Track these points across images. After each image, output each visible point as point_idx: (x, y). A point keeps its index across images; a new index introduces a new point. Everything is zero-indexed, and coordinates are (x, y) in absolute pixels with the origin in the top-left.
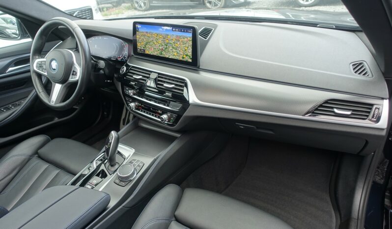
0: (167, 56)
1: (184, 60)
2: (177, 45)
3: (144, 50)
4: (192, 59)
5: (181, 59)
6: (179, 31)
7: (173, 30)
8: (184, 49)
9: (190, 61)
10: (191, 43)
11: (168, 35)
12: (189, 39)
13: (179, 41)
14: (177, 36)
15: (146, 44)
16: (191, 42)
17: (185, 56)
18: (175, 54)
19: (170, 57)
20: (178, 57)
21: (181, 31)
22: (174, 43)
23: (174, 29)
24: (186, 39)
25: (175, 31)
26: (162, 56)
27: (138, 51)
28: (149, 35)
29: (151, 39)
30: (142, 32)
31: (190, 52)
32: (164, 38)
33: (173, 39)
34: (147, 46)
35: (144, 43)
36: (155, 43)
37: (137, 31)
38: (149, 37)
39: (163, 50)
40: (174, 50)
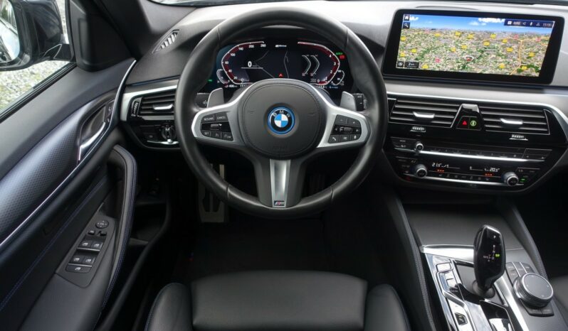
0: (479, 71)
1: (521, 74)
2: (509, 49)
3: (417, 65)
4: (541, 72)
5: (514, 72)
6: (522, 25)
7: (506, 24)
8: (525, 57)
9: (537, 75)
10: (546, 45)
11: (490, 33)
12: (543, 38)
13: (517, 42)
14: (515, 34)
15: (425, 52)
16: (547, 43)
17: (523, 68)
18: (502, 65)
19: (487, 72)
20: (506, 71)
21: (528, 25)
22: (504, 47)
23: (510, 23)
24: (535, 39)
25: (512, 25)
26: (464, 71)
27: (399, 66)
28: (438, 34)
29: (443, 42)
30: (420, 30)
31: (539, 61)
32: (480, 39)
33: (502, 40)
34: (426, 56)
35: (420, 50)
36: (453, 48)
37: (405, 27)
38: (438, 38)
39: (469, 60)
40: (500, 59)
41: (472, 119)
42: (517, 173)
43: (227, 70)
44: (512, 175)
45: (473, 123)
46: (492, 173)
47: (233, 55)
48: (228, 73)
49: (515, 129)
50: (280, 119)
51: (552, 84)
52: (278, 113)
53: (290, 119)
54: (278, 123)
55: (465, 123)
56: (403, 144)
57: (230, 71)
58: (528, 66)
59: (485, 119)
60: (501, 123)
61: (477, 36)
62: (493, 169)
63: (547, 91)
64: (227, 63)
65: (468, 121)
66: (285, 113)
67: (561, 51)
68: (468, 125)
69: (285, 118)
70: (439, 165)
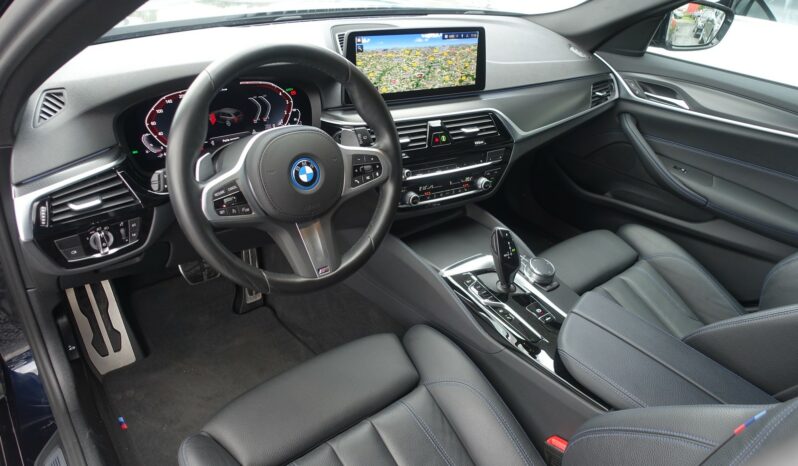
0: (430, 87)
1: (463, 84)
2: (450, 62)
4: (476, 80)
5: (457, 84)
6: (455, 38)
7: (444, 38)
8: (463, 67)
9: (473, 83)
10: (475, 54)
11: (433, 48)
12: (472, 47)
13: (454, 54)
14: (451, 47)
15: (382, 75)
16: (476, 52)
17: (464, 78)
18: (447, 78)
19: (436, 87)
20: (451, 83)
21: (460, 37)
22: (445, 60)
23: (446, 36)
24: (467, 50)
25: (448, 38)
26: (418, 89)
28: (390, 55)
29: (396, 61)
30: (373, 52)
31: (473, 71)
32: (426, 55)
33: (442, 55)
34: (383, 78)
35: (377, 73)
36: (405, 67)
37: (359, 51)
38: (391, 59)
39: (421, 77)
40: (445, 73)
41: (442, 135)
42: (486, 177)
43: (156, 134)
44: (482, 181)
45: (444, 138)
46: (468, 182)
47: (160, 111)
48: (159, 137)
49: (474, 136)
50: (304, 172)
51: (486, 89)
52: (300, 165)
53: (314, 169)
54: (304, 178)
55: (437, 140)
57: (160, 134)
58: (467, 76)
59: (452, 133)
60: (462, 134)
61: (423, 53)
62: (468, 179)
64: (153, 123)
65: (438, 136)
66: (308, 164)
67: (487, 61)
68: (440, 142)
69: (309, 170)
70: (425, 188)
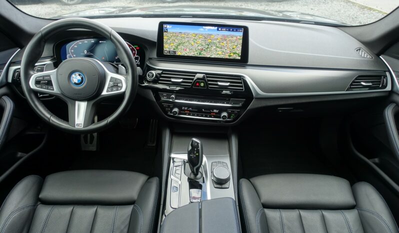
0: (208, 56)
1: (231, 58)
2: (222, 44)
3: (175, 52)
4: (241, 56)
5: (227, 57)
6: (226, 30)
7: (218, 30)
8: (231, 48)
9: (239, 58)
10: (241, 41)
11: (211, 35)
12: (239, 37)
13: (225, 40)
14: (224, 35)
15: (178, 45)
16: (241, 40)
17: (232, 54)
18: (220, 53)
19: (212, 57)
20: (223, 56)
21: (229, 30)
22: (219, 42)
23: (220, 29)
24: (235, 38)
25: (221, 30)
26: (200, 56)
27: (165, 53)
28: (183, 35)
29: (186, 40)
30: (173, 33)
31: (239, 50)
32: (206, 38)
33: (217, 39)
34: (179, 47)
35: (175, 44)
36: (193, 43)
37: (165, 31)
38: (184, 38)
39: (202, 50)
40: (218, 49)
41: (202, 82)
42: (228, 113)
44: (225, 114)
45: (202, 84)
46: (215, 113)
47: (76, 46)
48: (74, 56)
49: (225, 88)
51: (249, 63)
53: (82, 78)
55: (198, 84)
56: (165, 96)
58: (234, 53)
59: (209, 82)
60: (217, 85)
61: (204, 37)
62: (215, 111)
63: (247, 67)
64: (72, 51)
65: (199, 83)
66: (79, 75)
68: (199, 86)
69: (79, 78)
70: (186, 108)
